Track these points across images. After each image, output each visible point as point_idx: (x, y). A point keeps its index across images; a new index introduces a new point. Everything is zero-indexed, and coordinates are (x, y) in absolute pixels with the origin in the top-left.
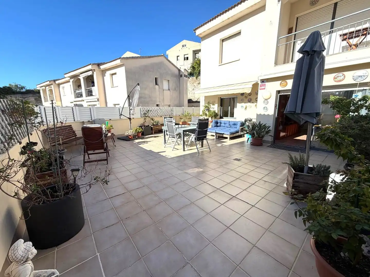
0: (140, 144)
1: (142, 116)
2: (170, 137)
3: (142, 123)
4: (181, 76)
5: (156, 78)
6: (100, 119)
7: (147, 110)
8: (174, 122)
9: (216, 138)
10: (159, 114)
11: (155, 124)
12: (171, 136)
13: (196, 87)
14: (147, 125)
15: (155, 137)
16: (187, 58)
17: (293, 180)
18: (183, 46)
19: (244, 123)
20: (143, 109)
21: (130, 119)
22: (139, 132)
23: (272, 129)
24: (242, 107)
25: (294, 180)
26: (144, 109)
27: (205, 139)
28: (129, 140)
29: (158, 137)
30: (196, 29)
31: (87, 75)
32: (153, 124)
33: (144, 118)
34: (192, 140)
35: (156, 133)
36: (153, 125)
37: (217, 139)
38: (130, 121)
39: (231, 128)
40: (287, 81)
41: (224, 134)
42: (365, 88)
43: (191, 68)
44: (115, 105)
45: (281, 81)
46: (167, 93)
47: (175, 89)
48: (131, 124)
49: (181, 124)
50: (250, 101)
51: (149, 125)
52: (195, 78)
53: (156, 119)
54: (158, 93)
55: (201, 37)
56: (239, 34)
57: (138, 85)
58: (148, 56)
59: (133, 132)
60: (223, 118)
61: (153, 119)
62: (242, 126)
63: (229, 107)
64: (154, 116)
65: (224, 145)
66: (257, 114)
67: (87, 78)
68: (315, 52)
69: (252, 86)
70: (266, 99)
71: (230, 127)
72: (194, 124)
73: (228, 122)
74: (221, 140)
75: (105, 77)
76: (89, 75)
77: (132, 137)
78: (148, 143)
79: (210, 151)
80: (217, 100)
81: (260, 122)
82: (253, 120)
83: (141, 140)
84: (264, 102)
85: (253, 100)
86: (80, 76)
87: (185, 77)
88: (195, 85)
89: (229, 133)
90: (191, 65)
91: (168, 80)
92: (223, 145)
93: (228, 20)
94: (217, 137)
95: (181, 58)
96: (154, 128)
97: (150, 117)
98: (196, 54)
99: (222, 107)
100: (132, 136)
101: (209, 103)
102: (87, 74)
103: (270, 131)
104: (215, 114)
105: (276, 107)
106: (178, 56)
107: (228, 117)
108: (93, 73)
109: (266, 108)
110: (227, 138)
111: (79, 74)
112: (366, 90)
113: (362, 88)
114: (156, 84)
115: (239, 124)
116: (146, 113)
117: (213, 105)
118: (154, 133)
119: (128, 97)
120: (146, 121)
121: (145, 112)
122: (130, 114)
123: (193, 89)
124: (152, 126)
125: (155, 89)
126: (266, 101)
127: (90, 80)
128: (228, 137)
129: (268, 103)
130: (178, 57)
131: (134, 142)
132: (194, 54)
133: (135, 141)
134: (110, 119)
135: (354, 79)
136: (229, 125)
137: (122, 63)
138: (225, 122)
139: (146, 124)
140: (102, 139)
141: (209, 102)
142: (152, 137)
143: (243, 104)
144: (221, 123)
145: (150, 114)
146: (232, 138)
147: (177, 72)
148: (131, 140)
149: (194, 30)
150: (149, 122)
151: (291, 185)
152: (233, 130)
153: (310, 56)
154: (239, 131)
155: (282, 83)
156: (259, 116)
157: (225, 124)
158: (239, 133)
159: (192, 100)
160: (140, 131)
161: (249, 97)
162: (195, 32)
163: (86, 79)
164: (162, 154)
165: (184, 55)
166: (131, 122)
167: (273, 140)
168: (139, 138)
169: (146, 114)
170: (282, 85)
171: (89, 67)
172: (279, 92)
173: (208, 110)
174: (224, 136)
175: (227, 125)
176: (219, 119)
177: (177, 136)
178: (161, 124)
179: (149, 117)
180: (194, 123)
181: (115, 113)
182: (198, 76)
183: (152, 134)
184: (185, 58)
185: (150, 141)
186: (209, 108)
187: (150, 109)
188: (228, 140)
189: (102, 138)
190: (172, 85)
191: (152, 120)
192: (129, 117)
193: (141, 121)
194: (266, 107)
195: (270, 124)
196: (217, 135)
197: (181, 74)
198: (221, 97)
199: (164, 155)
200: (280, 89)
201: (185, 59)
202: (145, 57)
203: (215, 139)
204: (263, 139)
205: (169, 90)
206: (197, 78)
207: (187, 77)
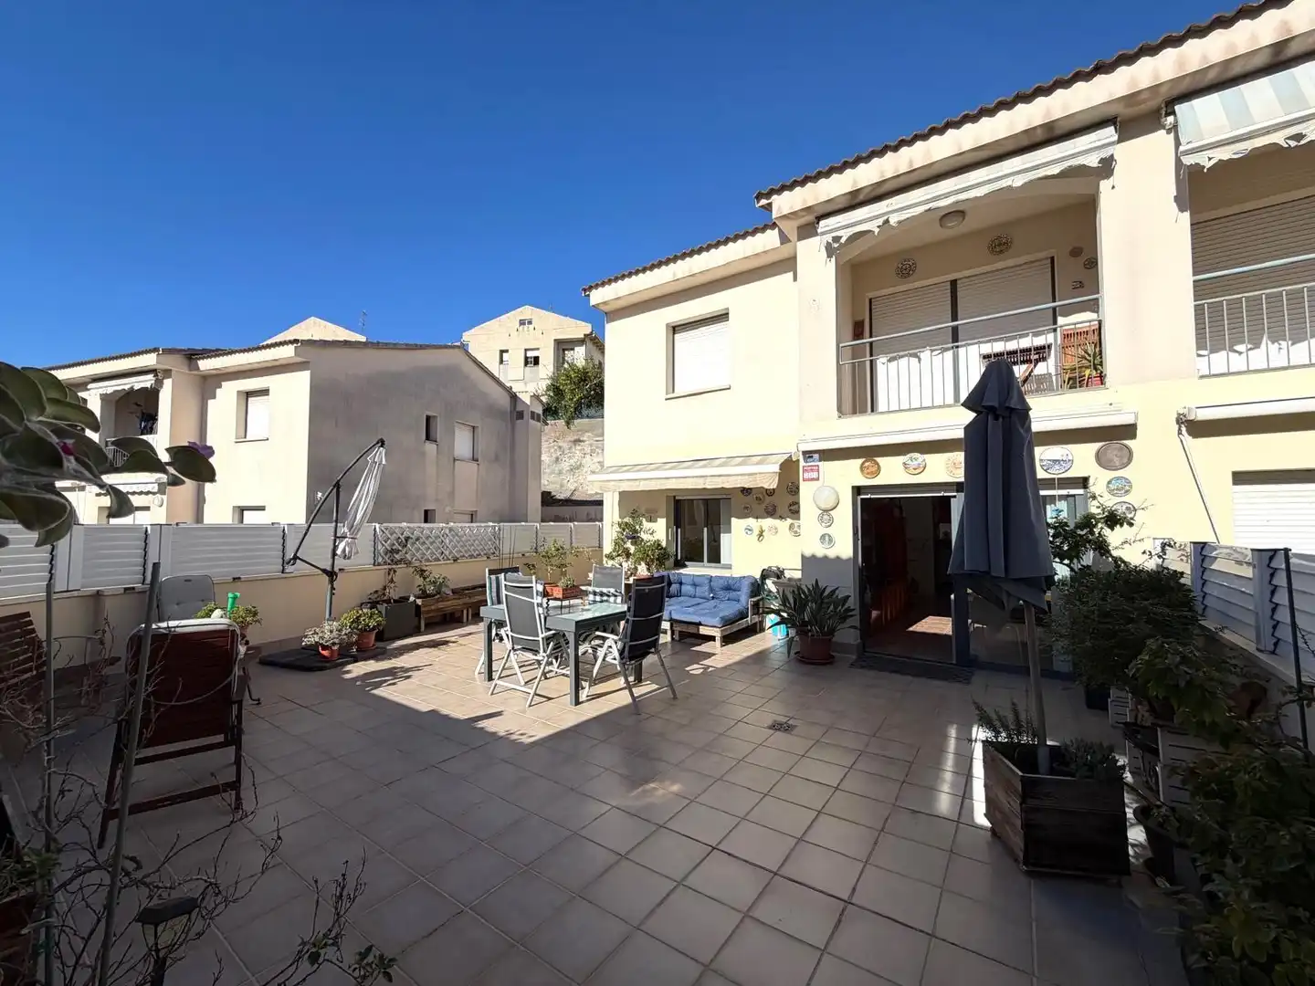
0: (378, 685)
1: (380, 560)
2: (516, 647)
3: (379, 587)
4: (520, 415)
5: (428, 418)
6: (189, 581)
7: (402, 537)
8: (537, 591)
9: (673, 639)
10: (447, 553)
11: (431, 589)
12: (518, 644)
13: (567, 451)
14: (396, 598)
15: (434, 644)
16: (536, 361)
17: (1021, 804)
18: (522, 323)
19: (760, 582)
20: (387, 532)
21: (331, 574)
22: (365, 630)
23: (855, 604)
24: (749, 532)
25: (1026, 804)
26: (391, 535)
27: (653, 650)
28: (321, 669)
29: (445, 643)
30: (591, 288)
31: (127, 387)
32: (424, 591)
33: (390, 567)
34: (609, 659)
35: (433, 626)
36: (424, 595)
37: (678, 647)
38: (332, 582)
39: (715, 600)
40: (879, 460)
41: (700, 624)
42: (1073, 492)
43: (548, 390)
44: (243, 510)
45: (864, 460)
46: (467, 472)
47: (497, 458)
48: (332, 594)
49: (561, 596)
50: (771, 512)
51: (407, 595)
52: (561, 422)
53: (437, 571)
54: (431, 469)
55: (606, 311)
56: (722, 317)
57: (380, 445)
58: (406, 345)
59: (340, 631)
60: (685, 566)
61: (425, 571)
62: (756, 596)
63: (705, 529)
64: (428, 560)
65: (711, 669)
66: (803, 556)
67: (121, 398)
68: (1010, 413)
69: (780, 469)
70: (824, 511)
71: (713, 598)
72: (602, 594)
73: (707, 582)
74: (694, 649)
75: (211, 402)
76: (136, 388)
77: (336, 654)
78: (409, 677)
79: (675, 698)
80: (663, 506)
81: (817, 581)
82: (788, 574)
83: (372, 662)
84: (821, 519)
85: (782, 509)
86: (89, 390)
87: (533, 418)
88: (565, 445)
89: (716, 621)
90: (549, 382)
91: (474, 427)
92: (709, 667)
93: (691, 278)
94: (676, 637)
95: (515, 358)
96: (426, 609)
97: (410, 563)
98: (564, 350)
99: (679, 530)
100: (336, 648)
101: (635, 514)
102: (125, 384)
103: (851, 613)
104: (662, 551)
105: (855, 533)
106: (502, 352)
107: (703, 561)
108: (159, 383)
109: (827, 538)
110: (712, 638)
111: (88, 380)
112: (1074, 496)
113: (1064, 492)
114: (428, 438)
115: (745, 590)
116: (397, 546)
117: (651, 520)
118: (426, 625)
119: (335, 490)
120: (392, 581)
121: (394, 544)
122: (334, 554)
123: (557, 459)
124: (419, 602)
125: (423, 454)
126: (825, 517)
127: (136, 407)
128: (716, 633)
129: (831, 520)
130: (504, 354)
131: (348, 676)
132: (558, 349)
133: (348, 672)
134: (234, 579)
135: (1045, 468)
136: (711, 590)
137: (299, 359)
138: (697, 580)
139: (394, 594)
140: (229, 685)
141: (635, 512)
142: (418, 646)
143: (751, 521)
144: (681, 583)
145: (412, 552)
146: (728, 639)
147: (505, 401)
148: (328, 665)
149: (585, 290)
150: (406, 585)
151: (1018, 823)
152: (729, 610)
153: (1001, 420)
154: (747, 613)
155: (867, 464)
156: (809, 562)
157: (695, 585)
158: (749, 619)
159: (553, 494)
160: (372, 624)
161: (768, 499)
162: (589, 295)
163: (117, 402)
164: (488, 725)
165: (526, 350)
166: (333, 588)
167: (859, 641)
168: (364, 654)
169: (398, 551)
170: (866, 471)
171: (149, 360)
172: (857, 490)
173: (635, 539)
174: (703, 631)
175: (704, 590)
176: (673, 569)
177: (548, 644)
178: (454, 592)
179: (408, 564)
180: (605, 590)
181: (264, 550)
182: (573, 418)
183: (417, 632)
184: (526, 358)
185: (417, 668)
186: (636, 531)
187: (413, 534)
188: (715, 646)
189: (229, 679)
190: (487, 443)
191: (421, 575)
192: (329, 568)
193: (376, 580)
194: (829, 536)
195: (847, 586)
196: (677, 629)
197: (519, 408)
198: (675, 497)
199: (502, 733)
200: (863, 481)
201: (526, 363)
202: (395, 344)
203: (669, 646)
204: (834, 639)
205: (475, 459)
206: (568, 423)
207: (539, 421)
